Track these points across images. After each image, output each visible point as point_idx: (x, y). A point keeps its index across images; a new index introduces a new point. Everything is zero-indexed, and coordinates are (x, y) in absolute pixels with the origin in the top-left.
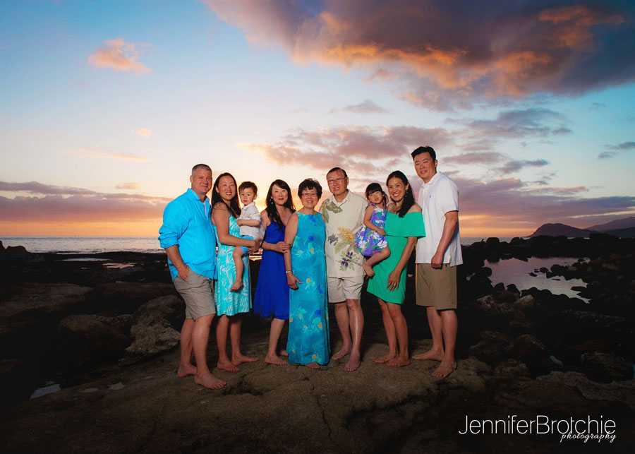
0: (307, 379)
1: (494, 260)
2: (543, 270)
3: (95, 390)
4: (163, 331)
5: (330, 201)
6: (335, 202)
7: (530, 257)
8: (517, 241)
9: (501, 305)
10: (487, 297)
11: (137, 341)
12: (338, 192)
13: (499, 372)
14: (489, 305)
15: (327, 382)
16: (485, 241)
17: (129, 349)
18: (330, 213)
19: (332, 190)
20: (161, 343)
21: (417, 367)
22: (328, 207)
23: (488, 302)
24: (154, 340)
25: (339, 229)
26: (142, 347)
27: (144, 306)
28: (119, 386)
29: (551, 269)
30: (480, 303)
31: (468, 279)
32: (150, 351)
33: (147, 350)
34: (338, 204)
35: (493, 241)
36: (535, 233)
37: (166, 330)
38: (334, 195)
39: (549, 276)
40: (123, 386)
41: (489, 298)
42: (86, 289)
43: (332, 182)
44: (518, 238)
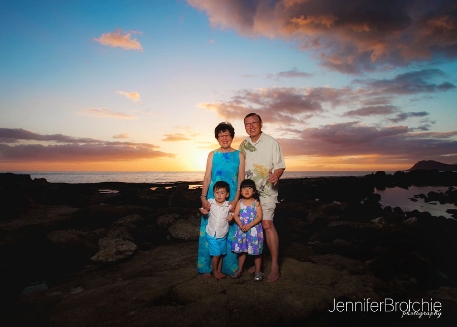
0: (224, 292)
1: (382, 188)
2: (422, 196)
3: (59, 293)
4: (122, 243)
5: (247, 142)
6: (251, 142)
7: (410, 186)
8: (399, 173)
9: (391, 225)
10: (379, 218)
11: (100, 252)
12: (254, 134)
13: (393, 285)
14: (381, 225)
15: (241, 296)
16: (374, 173)
17: (94, 258)
18: (247, 152)
19: (249, 132)
20: (119, 253)
21: (321, 282)
22: (245, 147)
23: (380, 222)
24: (114, 250)
25: (254, 165)
26: (103, 257)
27: (116, 222)
28: (79, 290)
29: (428, 195)
30: (373, 223)
31: (362, 203)
32: (109, 260)
33: (107, 259)
34: (253, 144)
35: (381, 174)
36: (413, 168)
37: (125, 242)
38: (250, 137)
39: (427, 201)
40: (82, 289)
41: (380, 220)
42: (74, 209)
43: (249, 125)
44: (400, 171)
